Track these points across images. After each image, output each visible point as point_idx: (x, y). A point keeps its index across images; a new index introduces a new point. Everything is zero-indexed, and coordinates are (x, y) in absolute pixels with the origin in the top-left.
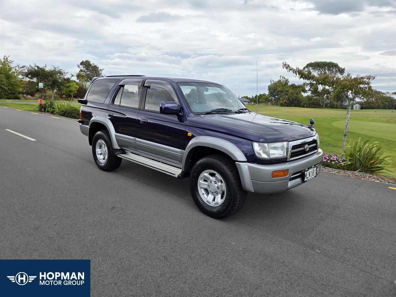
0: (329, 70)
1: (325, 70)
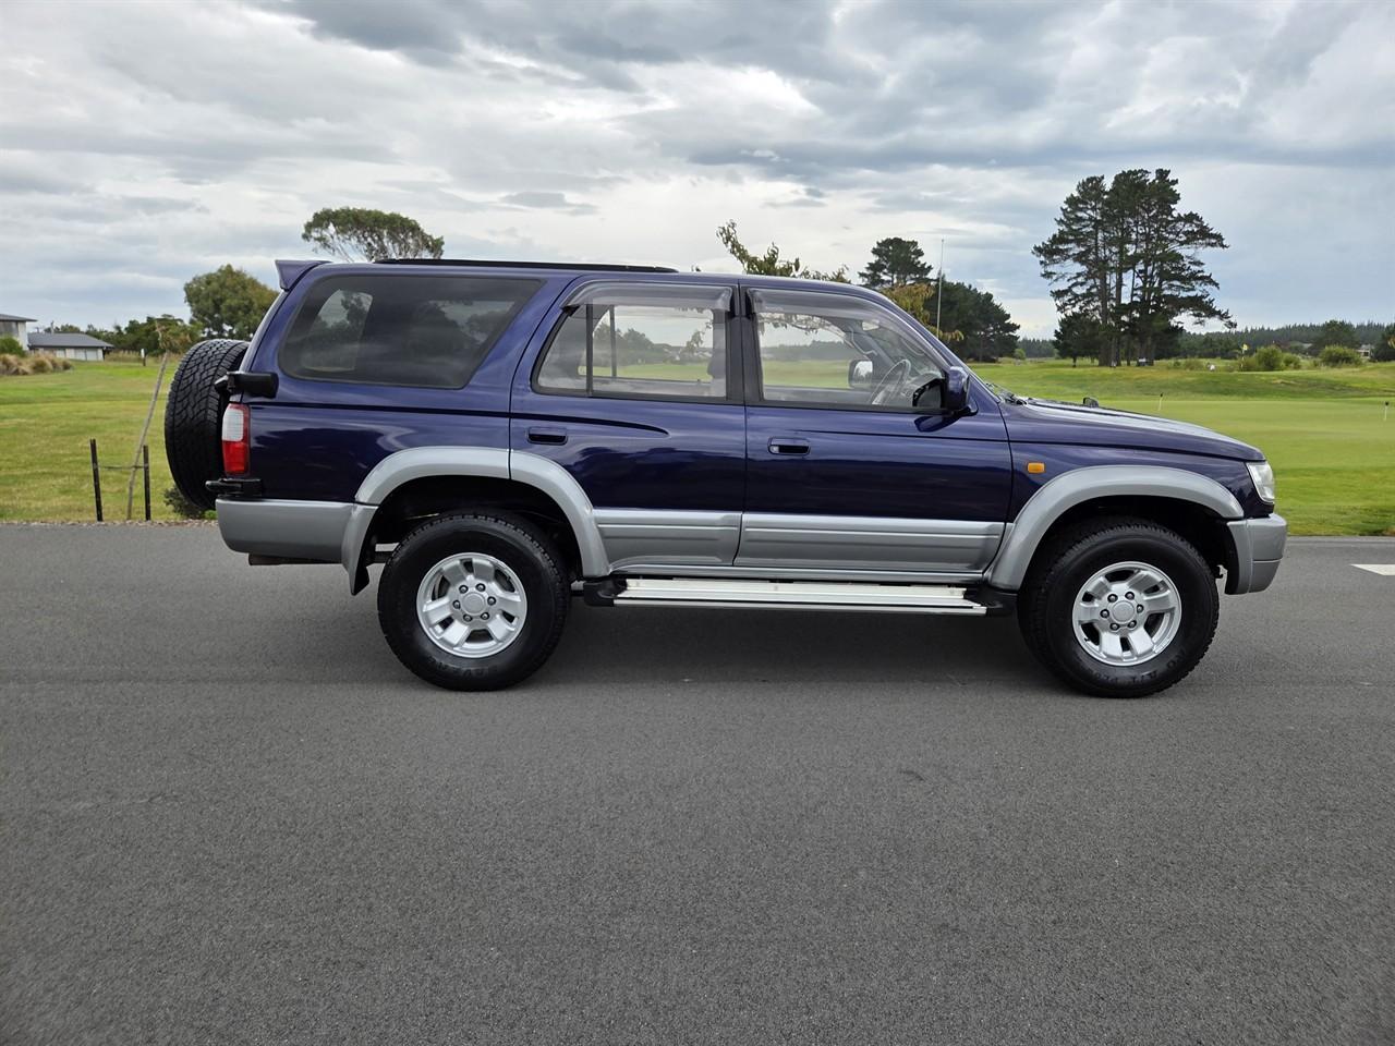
0: (394, 239)
1: (380, 239)
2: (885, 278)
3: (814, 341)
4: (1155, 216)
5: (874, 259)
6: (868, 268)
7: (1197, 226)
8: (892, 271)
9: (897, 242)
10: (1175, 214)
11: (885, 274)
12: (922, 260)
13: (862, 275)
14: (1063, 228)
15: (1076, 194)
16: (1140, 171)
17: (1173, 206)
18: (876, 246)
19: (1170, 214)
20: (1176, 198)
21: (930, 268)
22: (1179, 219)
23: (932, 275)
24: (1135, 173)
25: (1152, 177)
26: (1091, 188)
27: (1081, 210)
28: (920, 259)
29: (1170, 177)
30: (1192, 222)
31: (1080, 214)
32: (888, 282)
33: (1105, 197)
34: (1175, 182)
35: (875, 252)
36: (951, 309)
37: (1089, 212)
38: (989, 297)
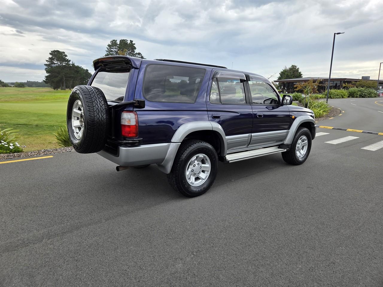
2: (55, 62)
3: (27, 81)
4: (131, 52)
5: (51, 56)
6: (49, 59)
7: (141, 56)
8: (58, 60)
9: (58, 51)
10: (135, 52)
11: (55, 61)
12: (67, 58)
13: (47, 61)
14: (108, 53)
15: (110, 44)
16: (126, 40)
17: (135, 50)
18: (51, 52)
19: (134, 52)
20: (135, 48)
21: (70, 61)
22: (137, 54)
23: (71, 63)
24: (125, 40)
25: (129, 42)
26: (114, 43)
27: (112, 48)
28: (66, 57)
29: (133, 43)
30: (139, 55)
31: (112, 50)
32: (56, 64)
33: (118, 46)
34: (134, 44)
35: (50, 54)
36: (78, 73)
37: (114, 49)
38: (87, 70)
